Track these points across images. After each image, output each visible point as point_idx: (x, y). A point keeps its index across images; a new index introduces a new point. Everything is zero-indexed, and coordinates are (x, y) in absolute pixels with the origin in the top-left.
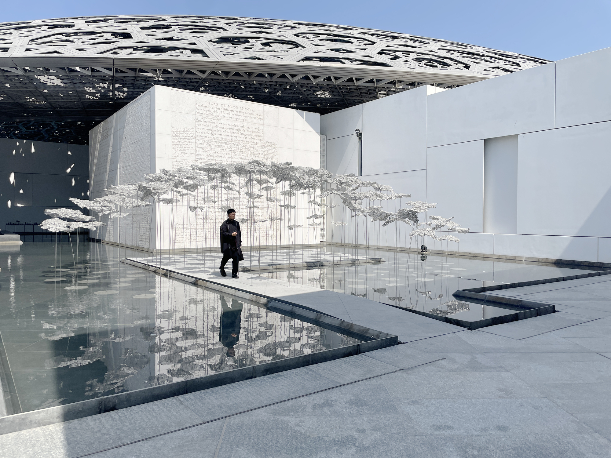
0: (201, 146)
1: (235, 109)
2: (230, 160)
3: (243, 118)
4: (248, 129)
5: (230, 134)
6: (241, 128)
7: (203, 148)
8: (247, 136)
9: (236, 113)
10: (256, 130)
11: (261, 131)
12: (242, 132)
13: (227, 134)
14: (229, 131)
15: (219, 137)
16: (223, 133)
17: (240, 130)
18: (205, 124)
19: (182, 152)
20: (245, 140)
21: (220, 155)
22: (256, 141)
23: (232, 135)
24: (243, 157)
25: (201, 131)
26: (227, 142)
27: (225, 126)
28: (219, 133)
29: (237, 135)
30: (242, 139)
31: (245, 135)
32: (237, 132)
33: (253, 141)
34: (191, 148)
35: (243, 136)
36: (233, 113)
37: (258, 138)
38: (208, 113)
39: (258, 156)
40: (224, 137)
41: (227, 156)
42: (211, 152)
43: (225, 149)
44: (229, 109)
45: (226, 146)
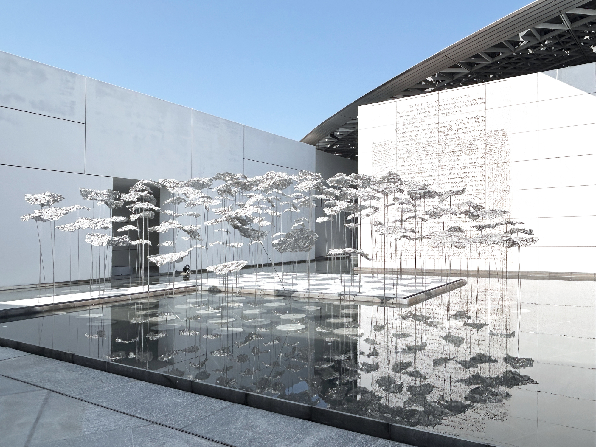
0: (402, 156)
1: (445, 103)
2: (437, 164)
3: (454, 110)
4: (462, 122)
5: (437, 134)
6: (451, 124)
7: (404, 158)
8: (460, 131)
9: (446, 107)
10: (474, 120)
11: (481, 120)
12: (453, 128)
13: (432, 135)
14: (436, 130)
15: (424, 141)
16: (429, 136)
17: (450, 126)
18: (407, 130)
19: (383, 166)
20: (457, 136)
21: (424, 162)
22: (473, 134)
23: (440, 134)
24: (453, 158)
25: (403, 139)
26: (433, 145)
27: (431, 127)
28: (424, 136)
29: (446, 133)
30: (454, 136)
31: (457, 130)
32: (446, 129)
33: (468, 135)
34: (391, 161)
35: (455, 132)
36: (441, 108)
37: (476, 129)
38: (410, 117)
39: (476, 152)
40: (429, 140)
41: (432, 161)
42: (413, 160)
43: (430, 153)
44: (437, 104)
45: (432, 149)
